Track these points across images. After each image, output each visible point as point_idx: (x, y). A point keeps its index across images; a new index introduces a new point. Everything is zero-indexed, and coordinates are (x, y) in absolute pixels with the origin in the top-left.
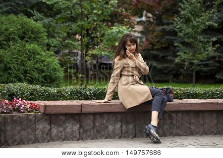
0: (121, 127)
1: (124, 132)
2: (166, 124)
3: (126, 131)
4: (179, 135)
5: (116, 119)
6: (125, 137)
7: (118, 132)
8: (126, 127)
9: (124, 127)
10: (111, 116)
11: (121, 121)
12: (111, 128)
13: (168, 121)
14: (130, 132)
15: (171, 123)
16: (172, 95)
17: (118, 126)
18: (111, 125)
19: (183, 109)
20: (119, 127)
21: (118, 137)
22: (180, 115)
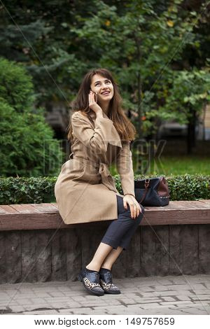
0: (50, 258)
1: (55, 268)
2: (146, 251)
3: (60, 266)
4: (176, 274)
5: (39, 242)
6: (58, 279)
7: (42, 268)
8: (61, 258)
9: (56, 258)
10: (26, 238)
11: (50, 247)
12: (27, 261)
13: (152, 246)
14: (70, 268)
15: (159, 249)
16: (164, 193)
17: (43, 256)
18: (26, 254)
19: (180, 221)
20: (45, 258)
21: (42, 280)
22: (176, 233)
